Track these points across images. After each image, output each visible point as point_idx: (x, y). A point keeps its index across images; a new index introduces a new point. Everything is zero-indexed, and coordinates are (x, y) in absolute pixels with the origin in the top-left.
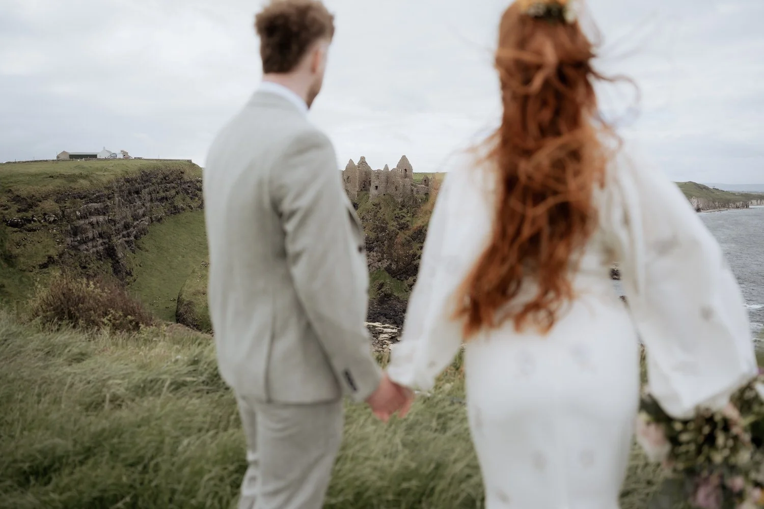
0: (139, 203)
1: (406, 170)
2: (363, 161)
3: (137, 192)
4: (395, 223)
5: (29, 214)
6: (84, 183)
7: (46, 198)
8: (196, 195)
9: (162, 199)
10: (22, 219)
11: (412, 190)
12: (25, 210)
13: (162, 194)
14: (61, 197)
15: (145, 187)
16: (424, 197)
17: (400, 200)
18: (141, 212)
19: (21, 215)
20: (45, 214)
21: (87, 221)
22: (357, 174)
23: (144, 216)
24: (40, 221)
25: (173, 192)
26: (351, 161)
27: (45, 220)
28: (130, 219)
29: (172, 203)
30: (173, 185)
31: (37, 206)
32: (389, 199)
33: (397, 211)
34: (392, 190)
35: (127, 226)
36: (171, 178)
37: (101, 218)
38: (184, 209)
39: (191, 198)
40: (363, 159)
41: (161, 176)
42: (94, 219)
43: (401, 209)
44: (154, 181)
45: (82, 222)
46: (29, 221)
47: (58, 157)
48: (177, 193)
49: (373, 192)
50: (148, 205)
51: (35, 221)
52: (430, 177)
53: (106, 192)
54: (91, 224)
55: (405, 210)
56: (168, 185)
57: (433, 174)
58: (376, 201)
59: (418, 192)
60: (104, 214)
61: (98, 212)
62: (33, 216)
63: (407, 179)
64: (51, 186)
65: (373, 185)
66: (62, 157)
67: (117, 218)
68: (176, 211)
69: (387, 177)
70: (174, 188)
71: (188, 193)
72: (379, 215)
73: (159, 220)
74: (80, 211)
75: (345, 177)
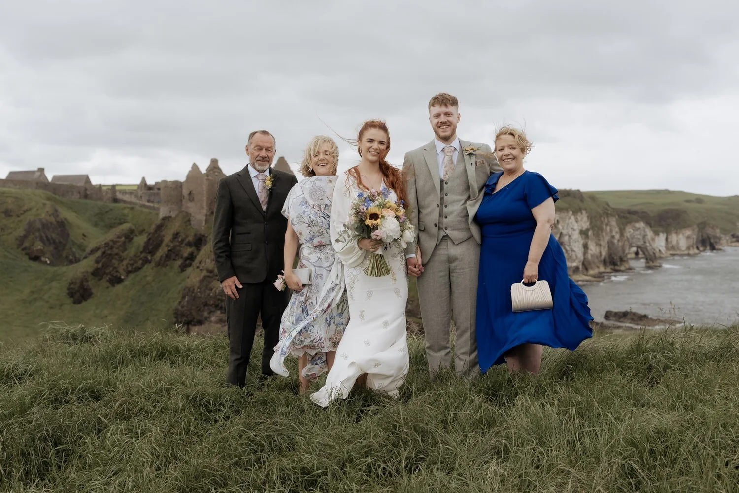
2: (214, 166)
22: (205, 188)
26: (195, 167)
40: (214, 162)
75: (185, 192)
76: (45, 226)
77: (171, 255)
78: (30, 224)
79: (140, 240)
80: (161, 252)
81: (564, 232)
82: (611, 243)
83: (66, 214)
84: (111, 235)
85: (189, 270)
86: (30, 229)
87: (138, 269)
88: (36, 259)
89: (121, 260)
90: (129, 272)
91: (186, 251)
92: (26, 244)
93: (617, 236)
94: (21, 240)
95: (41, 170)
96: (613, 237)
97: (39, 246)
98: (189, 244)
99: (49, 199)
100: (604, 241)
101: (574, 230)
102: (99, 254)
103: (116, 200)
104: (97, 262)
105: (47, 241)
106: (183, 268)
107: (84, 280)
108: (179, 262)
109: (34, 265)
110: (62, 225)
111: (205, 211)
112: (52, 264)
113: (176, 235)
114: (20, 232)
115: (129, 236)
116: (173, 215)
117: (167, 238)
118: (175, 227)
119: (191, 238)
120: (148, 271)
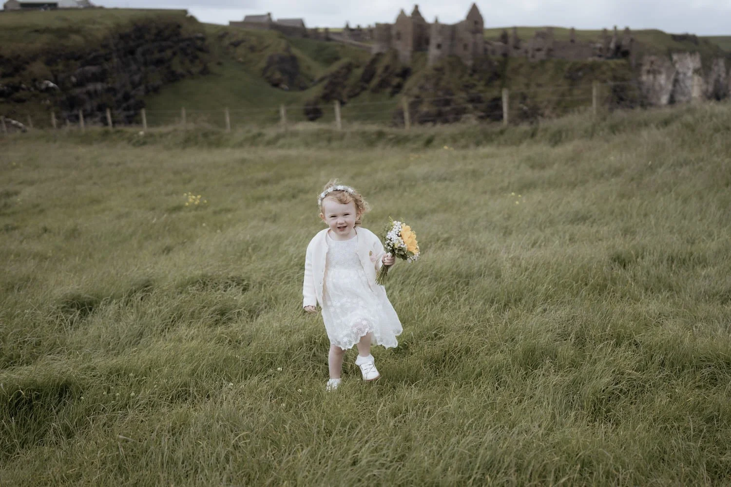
0: (134, 67)
1: (476, 23)
2: (416, 12)
3: (132, 52)
4: (463, 95)
5: (16, 80)
6: (76, 39)
7: (34, 58)
8: (196, 57)
9: (159, 62)
10: (7, 85)
11: (486, 50)
12: (11, 75)
13: (157, 55)
14: (51, 57)
15: (138, 46)
16: (501, 58)
17: (470, 63)
18: (137, 78)
19: (7, 80)
20: (35, 80)
21: (84, 90)
22: (410, 28)
23: (140, 84)
24: (29, 89)
25: (169, 53)
26: (402, 13)
27: (36, 88)
28: (129, 88)
29: (169, 67)
30: (169, 43)
31: (24, 69)
32: (455, 62)
33: (466, 78)
34: (459, 51)
35: (127, 97)
36: (167, 33)
37: (99, 86)
38: (183, 76)
39: (192, 61)
40: (416, 7)
41: (154, 31)
42: (91, 87)
43: (471, 75)
44: (147, 37)
45: (77, 91)
46: (17, 88)
47: (5, 6)
48: (174, 54)
49: (433, 52)
50: (143, 69)
51: (23, 89)
52: (510, 33)
53: (102, 52)
54: (89, 93)
55: (476, 77)
56: (164, 44)
57: (515, 29)
58: (439, 65)
59: (493, 52)
60: (102, 80)
61: (95, 78)
62: (20, 83)
63: (479, 35)
64: (40, 43)
65: (434, 42)
66: (10, 7)
67: (117, 85)
68: (173, 78)
69: (452, 31)
70: (171, 47)
71: (186, 54)
72: (443, 84)
73: (156, 90)
74: (75, 76)
75: (394, 32)
76: (282, 60)
77: (383, 84)
78: (271, 58)
79: (358, 72)
80: (375, 82)
81: (681, 70)
82: (717, 81)
83: (295, 51)
84: (335, 67)
85: (398, 96)
86: (271, 62)
87: (356, 95)
88: (276, 85)
89: (344, 87)
90: (350, 97)
91: (396, 81)
92: (269, 74)
93: (723, 75)
94: (265, 70)
95: (269, 14)
96: (719, 76)
97: (278, 76)
98: (398, 75)
99: (281, 37)
100: (712, 80)
101: (689, 68)
102: (325, 82)
103: (328, 39)
104: (326, 88)
105: (283, 71)
106: (393, 94)
107: (316, 103)
108: (389, 90)
109: (276, 91)
110: (293, 59)
111: (410, 48)
112: (290, 90)
113: (387, 68)
114: (263, 64)
115: (349, 68)
116: (384, 51)
117: (380, 69)
118: (386, 61)
119: (398, 70)
120: (365, 95)
